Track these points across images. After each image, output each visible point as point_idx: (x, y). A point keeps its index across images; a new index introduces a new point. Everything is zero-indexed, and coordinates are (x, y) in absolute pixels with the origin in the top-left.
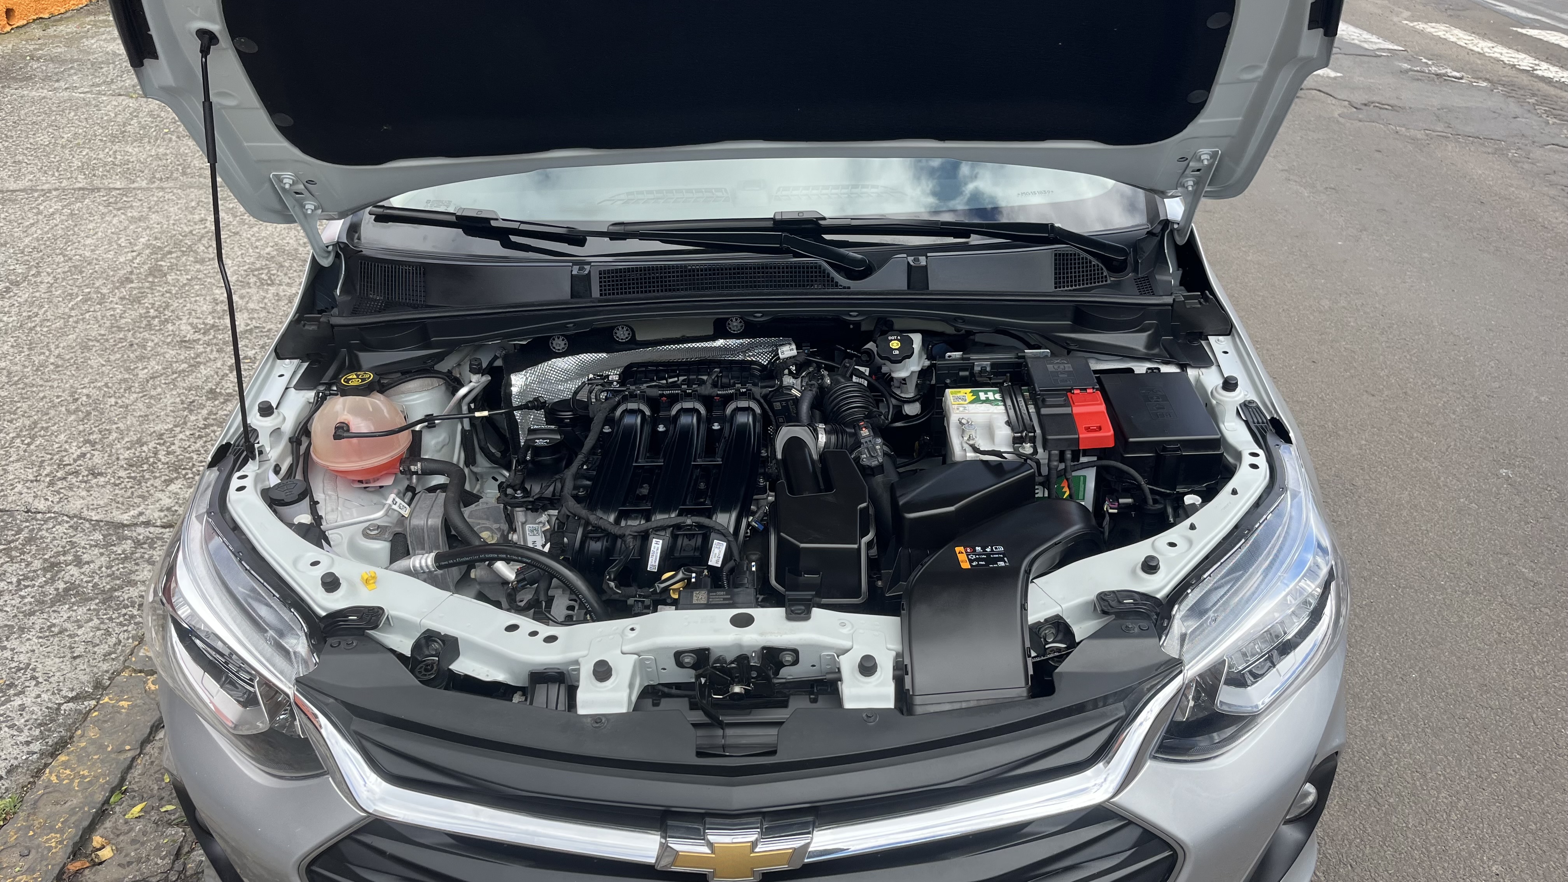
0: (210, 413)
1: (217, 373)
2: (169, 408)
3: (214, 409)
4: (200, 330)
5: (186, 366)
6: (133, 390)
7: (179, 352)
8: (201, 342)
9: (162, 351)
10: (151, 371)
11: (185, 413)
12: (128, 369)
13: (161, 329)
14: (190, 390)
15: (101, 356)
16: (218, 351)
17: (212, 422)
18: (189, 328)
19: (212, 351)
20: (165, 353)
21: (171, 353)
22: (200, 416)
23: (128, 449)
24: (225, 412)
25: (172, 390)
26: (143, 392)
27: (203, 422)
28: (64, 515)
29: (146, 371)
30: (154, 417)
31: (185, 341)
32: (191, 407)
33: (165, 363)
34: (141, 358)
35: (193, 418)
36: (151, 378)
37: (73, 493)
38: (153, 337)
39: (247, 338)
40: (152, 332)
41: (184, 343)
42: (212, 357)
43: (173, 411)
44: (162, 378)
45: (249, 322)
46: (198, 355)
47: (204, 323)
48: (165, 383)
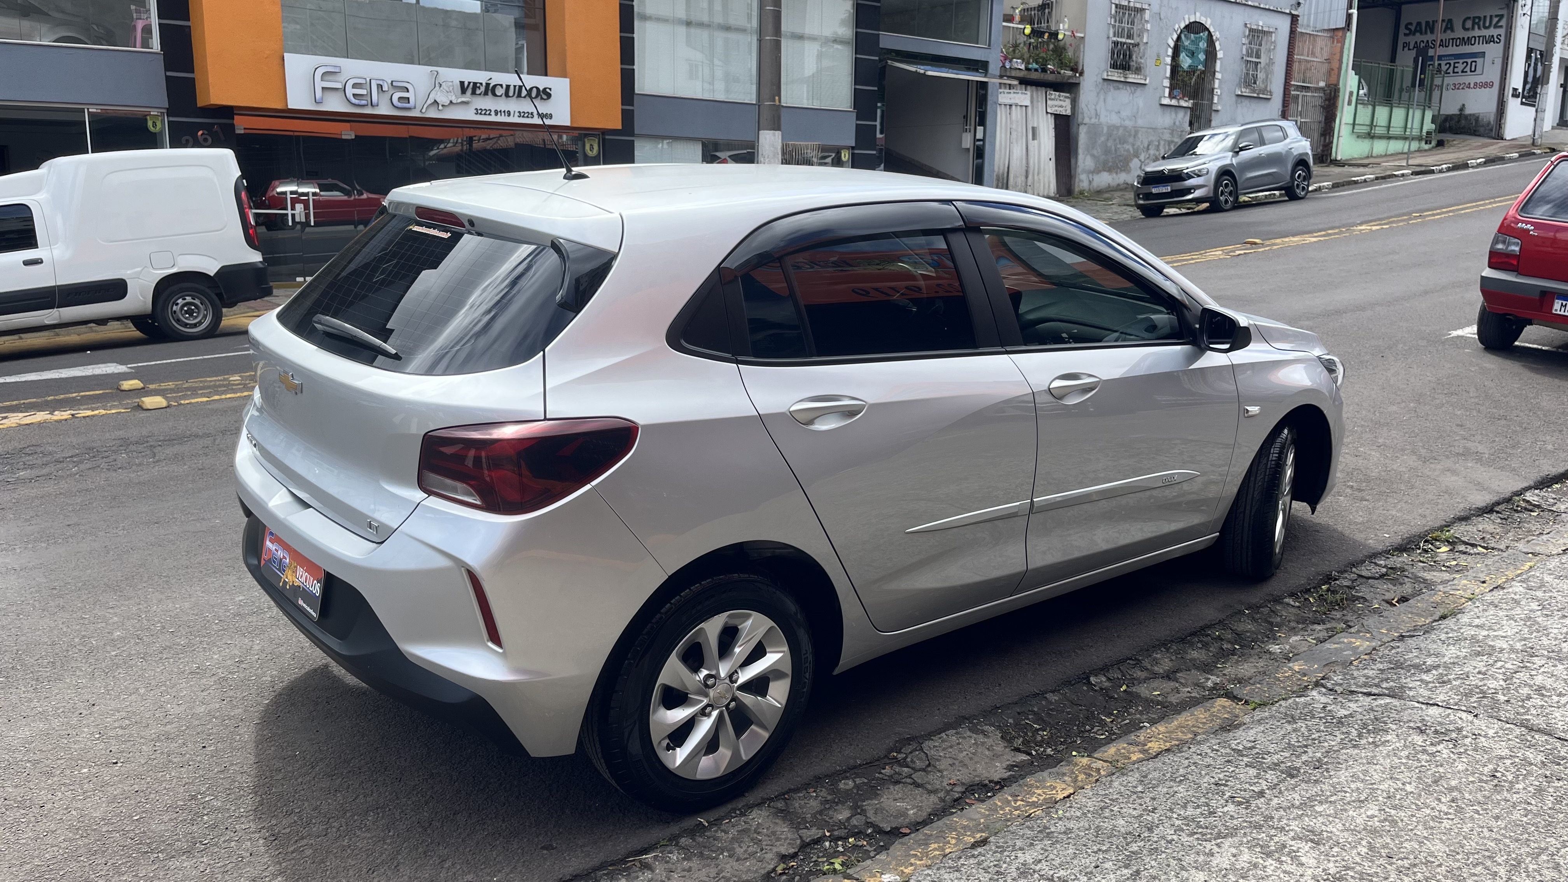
0: (1298, 757)
1: (1280, 792)
2: (1343, 766)
3: (1294, 759)
4: (1289, 854)
5: (1316, 808)
6: (1385, 795)
7: (1324, 828)
8: (1292, 834)
9: (1346, 834)
10: (1362, 811)
11: (1326, 760)
12: (1394, 823)
13: (1347, 868)
14: (1316, 781)
15: (1431, 854)
16: (1272, 818)
17: (1298, 749)
18: (1304, 860)
19: (1280, 820)
20: (1342, 831)
21: (1336, 828)
22: (1311, 755)
23: (1388, 741)
24: (1282, 754)
25: (1338, 783)
26: (1373, 789)
27: (1308, 750)
28: (1442, 706)
29: (1369, 813)
30: (1360, 761)
31: (1312, 841)
32: (1318, 765)
33: (1344, 817)
34: (1374, 832)
35: (1319, 755)
36: (1362, 802)
37: (1438, 720)
38: (1358, 859)
39: (1227, 827)
40: (1358, 868)
41: (1315, 839)
42: (1282, 813)
43: (1339, 763)
44: (1349, 799)
45: (1216, 849)
46: (1300, 817)
47: (1281, 862)
48: (1346, 792)
